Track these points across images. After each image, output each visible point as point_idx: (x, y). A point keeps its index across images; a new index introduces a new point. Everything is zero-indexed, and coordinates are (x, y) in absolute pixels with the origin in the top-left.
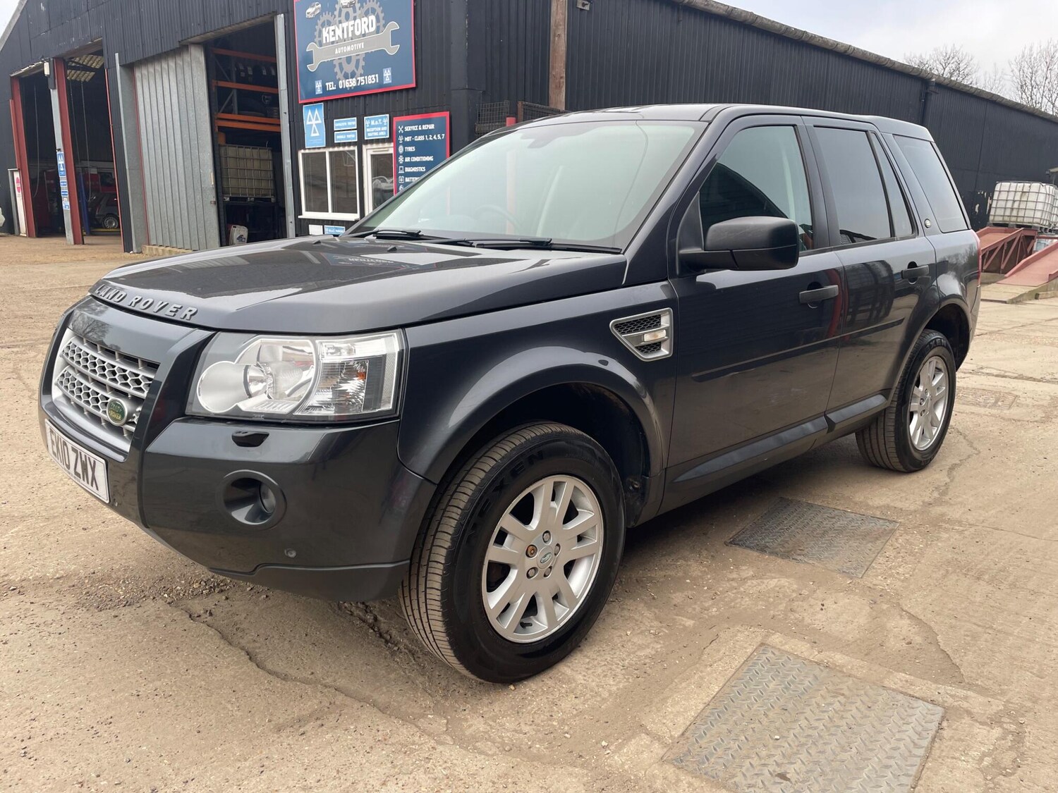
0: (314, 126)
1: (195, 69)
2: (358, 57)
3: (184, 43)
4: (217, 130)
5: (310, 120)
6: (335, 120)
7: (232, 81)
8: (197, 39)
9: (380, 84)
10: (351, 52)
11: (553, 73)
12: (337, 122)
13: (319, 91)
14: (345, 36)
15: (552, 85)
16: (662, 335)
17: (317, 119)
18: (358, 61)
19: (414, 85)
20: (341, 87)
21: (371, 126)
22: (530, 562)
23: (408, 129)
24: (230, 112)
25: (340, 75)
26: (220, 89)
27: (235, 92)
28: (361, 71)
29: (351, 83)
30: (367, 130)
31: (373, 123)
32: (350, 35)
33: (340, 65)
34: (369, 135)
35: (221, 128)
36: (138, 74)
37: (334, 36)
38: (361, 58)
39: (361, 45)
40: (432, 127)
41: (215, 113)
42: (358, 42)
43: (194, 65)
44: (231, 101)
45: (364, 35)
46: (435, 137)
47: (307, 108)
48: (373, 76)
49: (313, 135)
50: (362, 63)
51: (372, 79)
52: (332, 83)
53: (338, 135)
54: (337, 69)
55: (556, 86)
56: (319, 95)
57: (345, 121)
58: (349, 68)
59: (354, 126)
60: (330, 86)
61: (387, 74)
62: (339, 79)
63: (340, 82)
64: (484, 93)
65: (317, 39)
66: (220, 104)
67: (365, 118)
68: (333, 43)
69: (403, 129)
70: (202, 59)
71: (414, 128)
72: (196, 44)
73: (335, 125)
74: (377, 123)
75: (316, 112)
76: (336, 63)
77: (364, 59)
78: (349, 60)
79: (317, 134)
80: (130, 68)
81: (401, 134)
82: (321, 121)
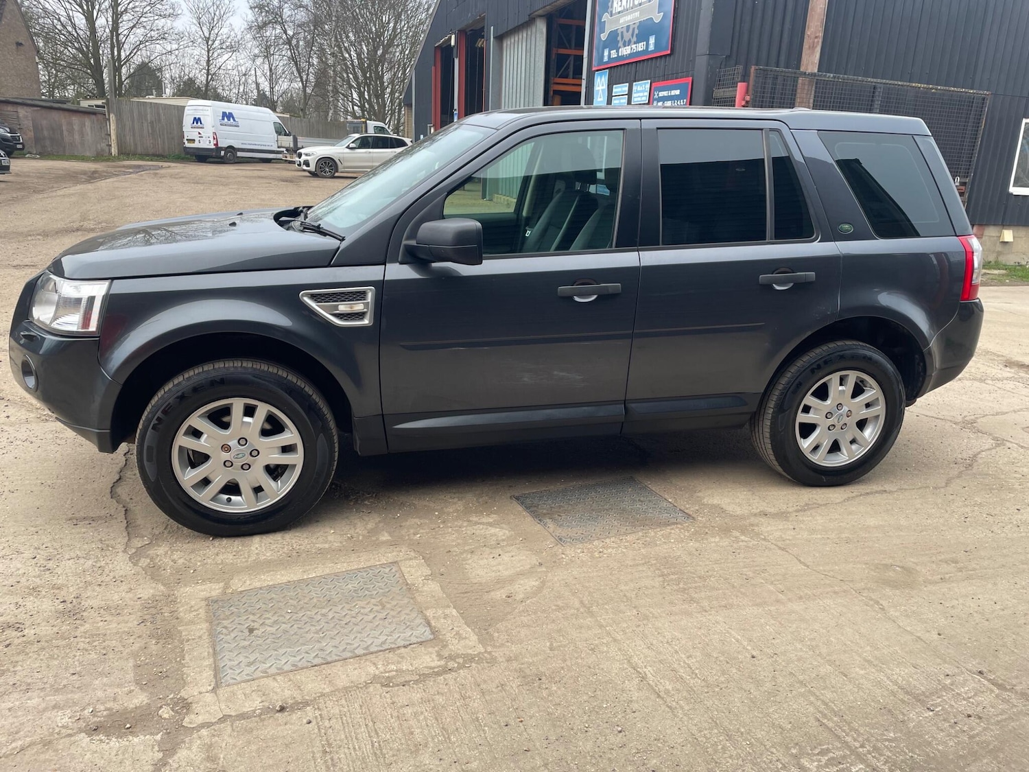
0: (601, 91)
1: (538, 39)
2: (634, 26)
3: (532, 16)
4: (552, 93)
5: (599, 86)
6: (614, 86)
7: (571, 49)
8: (540, 12)
9: (646, 51)
10: (630, 21)
11: (808, 32)
12: (616, 88)
13: (606, 59)
14: (628, 7)
15: (806, 46)
16: (359, 307)
17: (603, 85)
18: (634, 29)
19: (669, 52)
20: (620, 55)
21: (638, 92)
22: (226, 456)
23: (661, 94)
24: (566, 77)
25: (621, 44)
26: (559, 56)
27: (572, 59)
28: (635, 39)
29: (625, 51)
30: (634, 95)
31: (639, 89)
32: (631, 5)
33: (622, 32)
34: (636, 100)
35: (556, 92)
36: (505, 45)
37: (621, 6)
38: (636, 26)
39: (637, 14)
40: (677, 92)
41: (552, 78)
42: (635, 11)
43: (538, 35)
44: (568, 67)
45: (640, 4)
46: (679, 103)
47: (598, 74)
48: (642, 43)
49: (599, 100)
50: (636, 31)
51: (641, 47)
52: (615, 51)
53: (615, 99)
54: (619, 38)
55: (810, 47)
56: (607, 63)
57: (619, 87)
58: (627, 36)
59: (625, 91)
60: (614, 54)
61: (652, 40)
62: (620, 47)
63: (620, 50)
64: (729, 57)
65: (609, 11)
66: (558, 69)
67: (634, 83)
68: (619, 13)
69: (658, 95)
70: (544, 30)
71: (665, 93)
72: (540, 16)
73: (614, 90)
74: (641, 89)
75: (603, 79)
76: (619, 32)
77: (638, 27)
78: (628, 27)
79: (602, 99)
80: (500, 38)
81: (656, 99)
82: (605, 87)
